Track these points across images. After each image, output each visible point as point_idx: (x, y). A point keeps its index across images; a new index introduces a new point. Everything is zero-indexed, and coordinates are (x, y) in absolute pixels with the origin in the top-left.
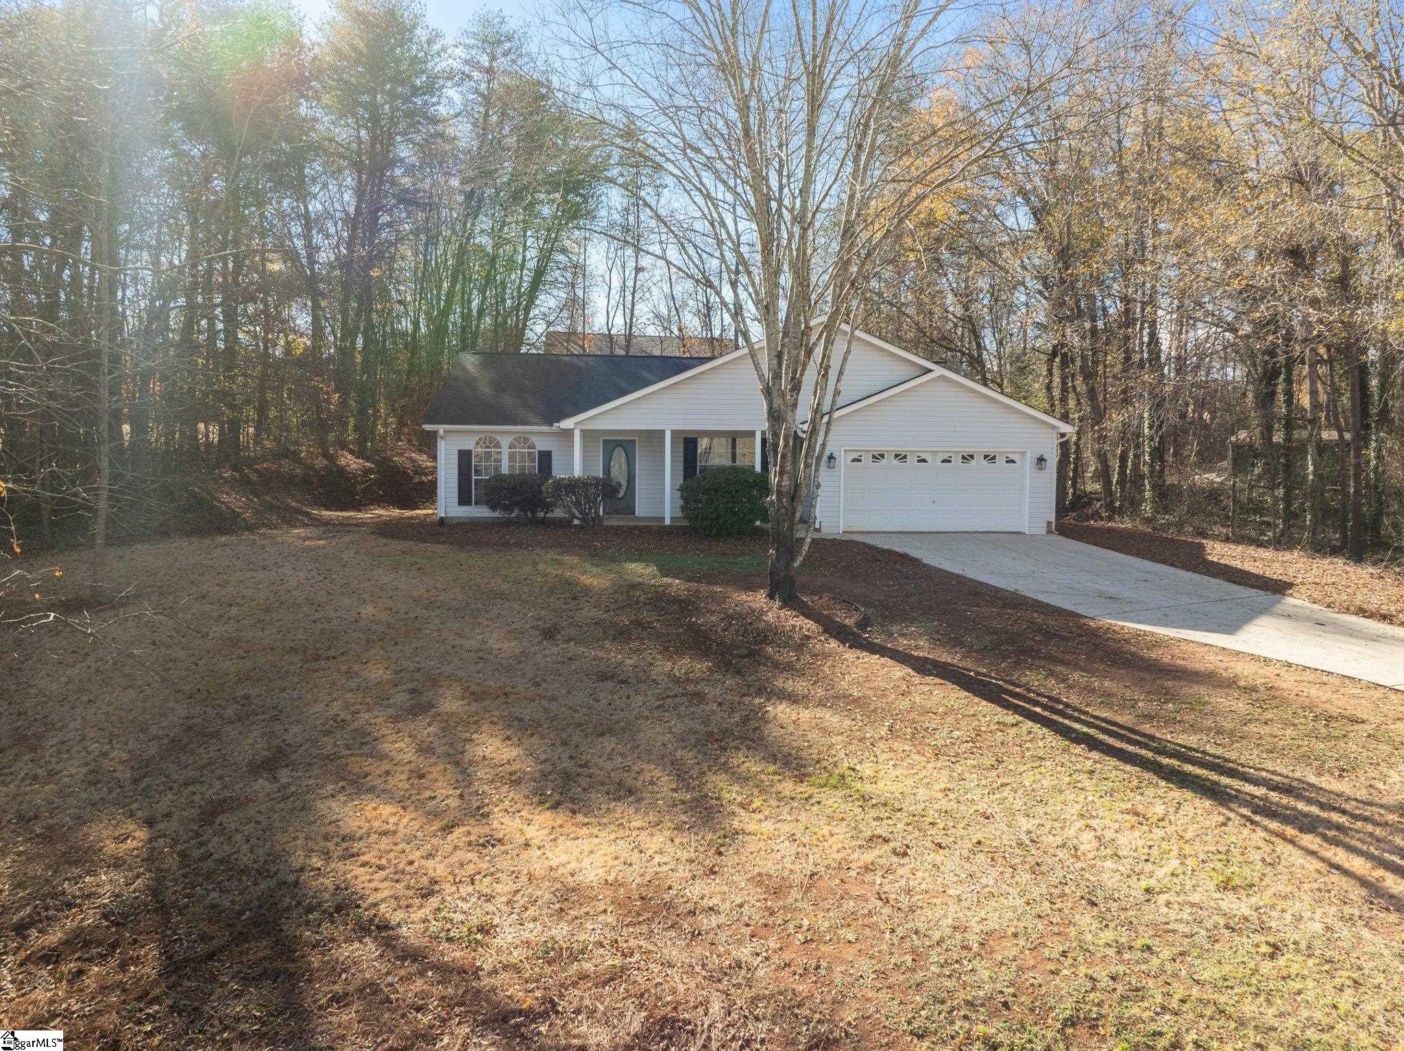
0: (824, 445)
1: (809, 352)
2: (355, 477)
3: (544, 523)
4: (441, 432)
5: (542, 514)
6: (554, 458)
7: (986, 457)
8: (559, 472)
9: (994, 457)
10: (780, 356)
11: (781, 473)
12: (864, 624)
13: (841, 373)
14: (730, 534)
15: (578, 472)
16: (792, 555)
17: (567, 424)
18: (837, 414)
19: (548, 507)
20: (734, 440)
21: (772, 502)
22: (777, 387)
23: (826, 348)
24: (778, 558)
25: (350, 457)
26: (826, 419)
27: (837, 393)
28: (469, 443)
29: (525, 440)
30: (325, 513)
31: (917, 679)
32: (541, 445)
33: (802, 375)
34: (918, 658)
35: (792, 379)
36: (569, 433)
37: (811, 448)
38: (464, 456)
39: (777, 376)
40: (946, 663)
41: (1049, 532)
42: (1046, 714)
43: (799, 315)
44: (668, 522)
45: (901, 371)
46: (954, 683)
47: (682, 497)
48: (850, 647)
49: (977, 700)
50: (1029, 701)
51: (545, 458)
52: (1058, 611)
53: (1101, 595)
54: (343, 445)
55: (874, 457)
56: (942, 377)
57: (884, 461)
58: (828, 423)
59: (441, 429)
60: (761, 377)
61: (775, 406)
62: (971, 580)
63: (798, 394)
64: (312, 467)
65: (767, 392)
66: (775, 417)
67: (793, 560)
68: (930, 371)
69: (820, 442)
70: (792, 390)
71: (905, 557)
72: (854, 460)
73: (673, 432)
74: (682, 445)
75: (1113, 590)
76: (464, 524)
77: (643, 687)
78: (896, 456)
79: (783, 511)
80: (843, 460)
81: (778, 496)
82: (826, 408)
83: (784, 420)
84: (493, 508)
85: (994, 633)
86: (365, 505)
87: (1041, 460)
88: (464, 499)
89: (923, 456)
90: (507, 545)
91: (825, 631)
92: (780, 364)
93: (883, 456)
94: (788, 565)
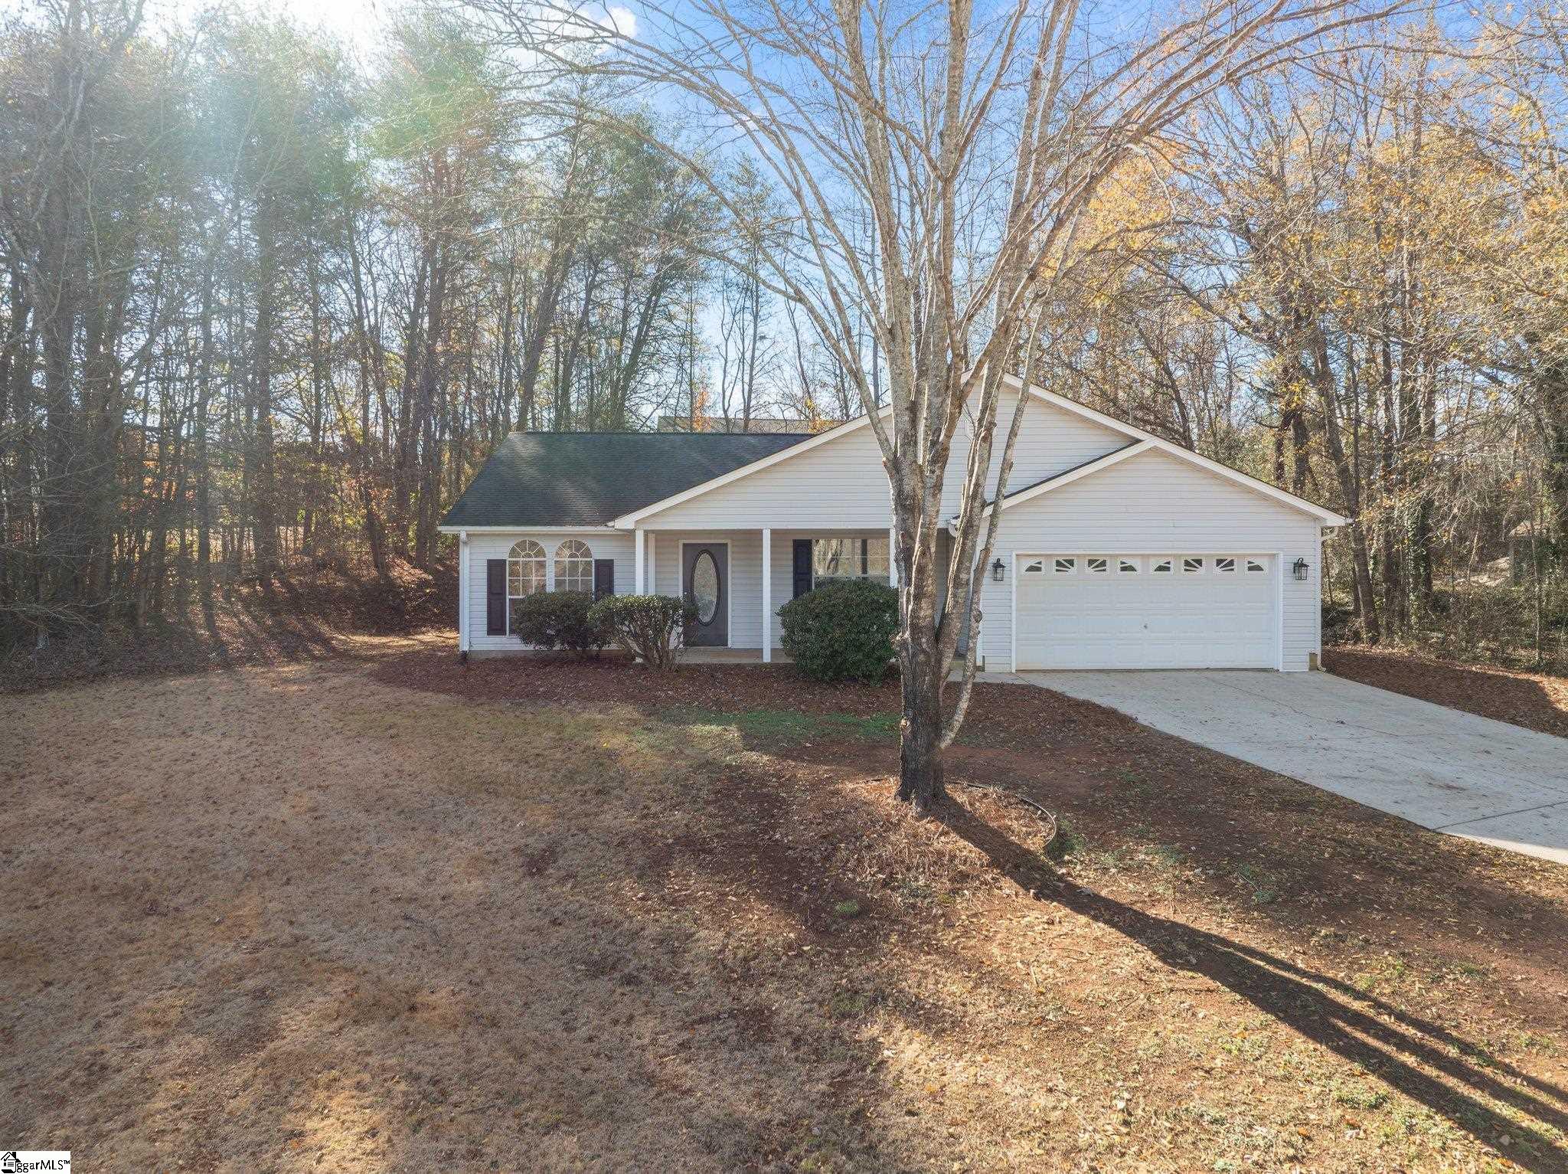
0: (986, 550)
1: (960, 399)
2: (407, 590)
3: (597, 660)
4: (463, 536)
5: (595, 648)
6: (616, 569)
7: (1219, 562)
8: (620, 591)
9: (1231, 563)
10: (913, 409)
11: (918, 597)
12: (1059, 847)
13: (1013, 433)
14: (854, 679)
15: (639, 591)
16: (937, 728)
17: (625, 522)
18: (1005, 504)
19: (602, 639)
20: (864, 543)
21: (904, 643)
22: (909, 456)
23: (988, 395)
24: (914, 733)
25: (407, 567)
26: (988, 511)
27: (1007, 465)
28: (501, 551)
29: (578, 547)
30: (360, 639)
31: (1162, 978)
32: (599, 551)
33: (948, 436)
34: (1159, 923)
35: (934, 443)
36: (630, 534)
37: (965, 555)
38: (495, 568)
39: (910, 440)
40: (1208, 936)
41: (1313, 668)
42: (1430, 1071)
43: (943, 339)
44: (767, 658)
45: (1095, 443)
46: (1234, 988)
47: (784, 625)
48: (1037, 897)
49: (1284, 1030)
50: (1387, 1035)
51: (605, 570)
52: (1372, 817)
53: (1431, 782)
54: (401, 552)
55: (1059, 563)
56: (1155, 451)
57: (1073, 570)
58: (994, 516)
59: (463, 531)
60: (884, 442)
61: (907, 488)
62: (1219, 756)
63: (943, 468)
64: (356, 580)
65: (894, 466)
66: (907, 506)
67: (939, 737)
68: (1138, 441)
69: (980, 546)
70: (933, 462)
71: (1111, 713)
72: (1031, 569)
73: (774, 532)
74: (791, 550)
75: (1445, 771)
76: (495, 660)
77: (664, 993)
78: (1091, 562)
79: (921, 658)
80: (1015, 571)
81: (912, 634)
82: (989, 494)
83: (922, 510)
84: (526, 639)
85: (1280, 864)
86: (416, 626)
87: (1300, 566)
88: (495, 627)
89: (1129, 562)
90: (532, 696)
91: (994, 863)
92: (914, 422)
93: (1071, 563)
94: (931, 746)
